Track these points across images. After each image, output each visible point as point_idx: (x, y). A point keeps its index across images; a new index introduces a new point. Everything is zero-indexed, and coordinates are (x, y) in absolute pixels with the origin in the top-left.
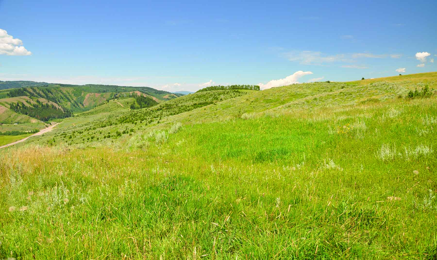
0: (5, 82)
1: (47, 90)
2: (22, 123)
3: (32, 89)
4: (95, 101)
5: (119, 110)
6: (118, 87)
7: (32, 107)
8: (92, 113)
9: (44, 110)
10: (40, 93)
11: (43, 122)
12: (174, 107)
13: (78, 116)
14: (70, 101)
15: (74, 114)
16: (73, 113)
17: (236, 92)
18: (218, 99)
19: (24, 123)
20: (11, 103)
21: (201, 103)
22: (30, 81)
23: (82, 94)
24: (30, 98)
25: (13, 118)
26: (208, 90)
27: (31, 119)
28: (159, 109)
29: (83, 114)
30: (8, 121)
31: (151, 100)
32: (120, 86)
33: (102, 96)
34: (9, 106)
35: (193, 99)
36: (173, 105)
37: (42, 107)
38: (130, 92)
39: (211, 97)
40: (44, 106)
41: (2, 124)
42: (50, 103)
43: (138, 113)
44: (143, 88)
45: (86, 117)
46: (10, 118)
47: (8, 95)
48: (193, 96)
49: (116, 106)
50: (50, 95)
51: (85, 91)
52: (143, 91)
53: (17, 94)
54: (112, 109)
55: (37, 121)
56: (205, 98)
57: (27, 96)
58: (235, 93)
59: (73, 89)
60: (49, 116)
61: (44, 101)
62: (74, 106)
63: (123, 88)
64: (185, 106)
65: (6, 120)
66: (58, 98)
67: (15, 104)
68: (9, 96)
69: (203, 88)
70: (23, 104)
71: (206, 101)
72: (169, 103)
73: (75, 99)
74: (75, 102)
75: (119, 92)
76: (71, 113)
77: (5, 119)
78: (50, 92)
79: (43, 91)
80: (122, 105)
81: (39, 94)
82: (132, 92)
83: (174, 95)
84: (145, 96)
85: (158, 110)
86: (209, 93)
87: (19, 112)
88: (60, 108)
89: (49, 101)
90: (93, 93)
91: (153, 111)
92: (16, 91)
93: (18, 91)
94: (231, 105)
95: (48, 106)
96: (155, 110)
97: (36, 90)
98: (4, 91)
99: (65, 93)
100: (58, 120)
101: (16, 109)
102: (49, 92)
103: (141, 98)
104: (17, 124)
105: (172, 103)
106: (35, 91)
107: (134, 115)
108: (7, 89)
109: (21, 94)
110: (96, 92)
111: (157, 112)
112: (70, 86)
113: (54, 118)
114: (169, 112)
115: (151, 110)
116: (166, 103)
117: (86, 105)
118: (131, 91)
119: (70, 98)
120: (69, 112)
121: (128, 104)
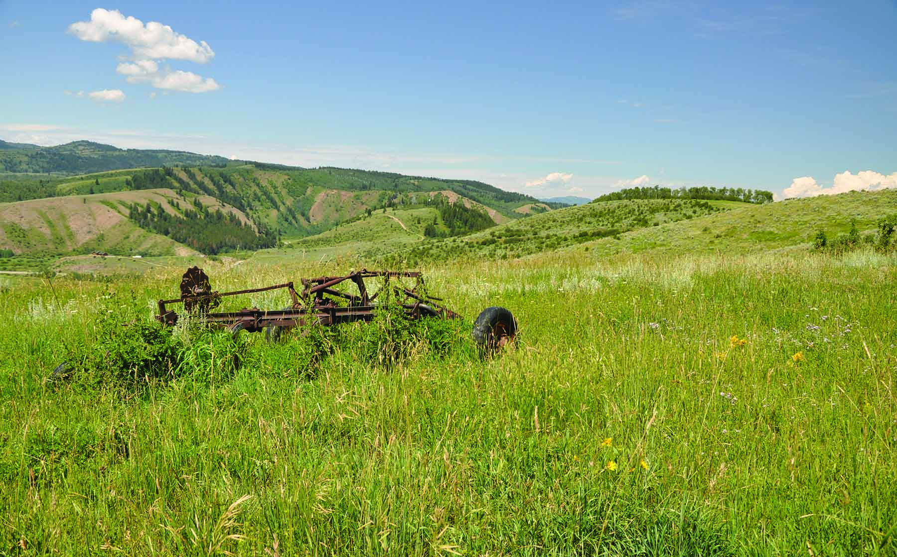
0: (125, 151)
1: (222, 178)
2: (154, 256)
3: (185, 170)
4: (340, 210)
5: (395, 238)
6: (400, 176)
7: (182, 216)
8: (327, 241)
9: (209, 226)
10: (203, 183)
11: (202, 256)
12: (528, 239)
13: (290, 246)
14: (277, 208)
15: (283, 241)
16: (281, 237)
17: (701, 206)
18: (647, 222)
19: (160, 256)
20: (133, 204)
21: (600, 232)
22: (185, 152)
23: (309, 192)
24: (180, 194)
25: (135, 242)
26: (624, 198)
27: (177, 247)
28: (487, 240)
29: (304, 242)
30: (123, 249)
31: (480, 215)
32: (406, 176)
33: (357, 198)
34: (128, 211)
35: (581, 220)
36: (527, 232)
37: (205, 218)
38: (431, 193)
39: (628, 217)
40: (212, 216)
41: (106, 254)
42: (226, 210)
43: (431, 249)
44: (466, 183)
45: (309, 251)
46: (126, 241)
47: (128, 183)
48: (581, 212)
49: (389, 226)
50: (228, 188)
51: (316, 183)
52: (463, 191)
53: (148, 182)
54: (376, 235)
55: (190, 254)
56: (613, 218)
57: (172, 189)
58: (697, 209)
59: (287, 177)
60: (221, 242)
61: (211, 203)
62: (286, 220)
63: (412, 181)
64: (555, 238)
65: (118, 246)
66: (248, 197)
67: (142, 207)
68: (131, 186)
69: (611, 192)
70: (160, 207)
71: (615, 228)
72: (515, 228)
73: (289, 201)
74: (290, 210)
75: (401, 192)
76: (277, 238)
77: (116, 241)
78: (230, 181)
79: (212, 179)
80: (403, 226)
81: (202, 186)
82: (436, 193)
83: (546, 206)
84: (468, 205)
85: (484, 243)
86: (626, 206)
87: (151, 227)
88: (250, 223)
89: (225, 204)
90: (335, 191)
91: (471, 245)
92: (149, 174)
93: (153, 174)
94: (658, 243)
95: (220, 216)
96: (477, 243)
97: (194, 175)
98: (120, 173)
99: (266, 186)
100: (243, 253)
101: (142, 220)
102: (225, 182)
103: (455, 210)
104: (140, 257)
105: (522, 228)
106: (192, 176)
107: (422, 253)
108: (130, 168)
109: (158, 183)
110: (343, 188)
111: (481, 249)
112: (280, 170)
113: (234, 247)
114: (512, 250)
115: (467, 243)
116: (509, 226)
117: (317, 218)
118: (433, 190)
119: (277, 200)
120: (271, 235)
121: (419, 223)
